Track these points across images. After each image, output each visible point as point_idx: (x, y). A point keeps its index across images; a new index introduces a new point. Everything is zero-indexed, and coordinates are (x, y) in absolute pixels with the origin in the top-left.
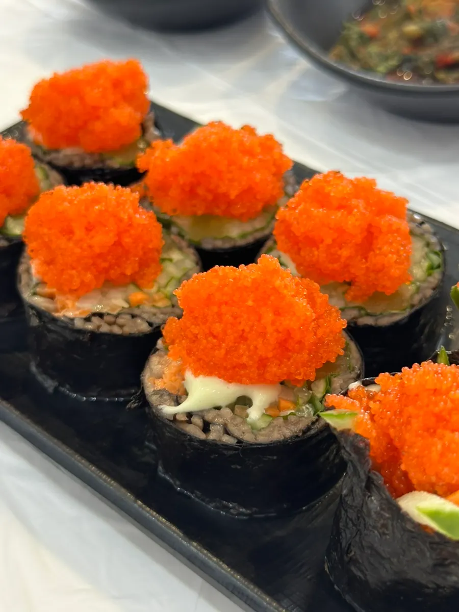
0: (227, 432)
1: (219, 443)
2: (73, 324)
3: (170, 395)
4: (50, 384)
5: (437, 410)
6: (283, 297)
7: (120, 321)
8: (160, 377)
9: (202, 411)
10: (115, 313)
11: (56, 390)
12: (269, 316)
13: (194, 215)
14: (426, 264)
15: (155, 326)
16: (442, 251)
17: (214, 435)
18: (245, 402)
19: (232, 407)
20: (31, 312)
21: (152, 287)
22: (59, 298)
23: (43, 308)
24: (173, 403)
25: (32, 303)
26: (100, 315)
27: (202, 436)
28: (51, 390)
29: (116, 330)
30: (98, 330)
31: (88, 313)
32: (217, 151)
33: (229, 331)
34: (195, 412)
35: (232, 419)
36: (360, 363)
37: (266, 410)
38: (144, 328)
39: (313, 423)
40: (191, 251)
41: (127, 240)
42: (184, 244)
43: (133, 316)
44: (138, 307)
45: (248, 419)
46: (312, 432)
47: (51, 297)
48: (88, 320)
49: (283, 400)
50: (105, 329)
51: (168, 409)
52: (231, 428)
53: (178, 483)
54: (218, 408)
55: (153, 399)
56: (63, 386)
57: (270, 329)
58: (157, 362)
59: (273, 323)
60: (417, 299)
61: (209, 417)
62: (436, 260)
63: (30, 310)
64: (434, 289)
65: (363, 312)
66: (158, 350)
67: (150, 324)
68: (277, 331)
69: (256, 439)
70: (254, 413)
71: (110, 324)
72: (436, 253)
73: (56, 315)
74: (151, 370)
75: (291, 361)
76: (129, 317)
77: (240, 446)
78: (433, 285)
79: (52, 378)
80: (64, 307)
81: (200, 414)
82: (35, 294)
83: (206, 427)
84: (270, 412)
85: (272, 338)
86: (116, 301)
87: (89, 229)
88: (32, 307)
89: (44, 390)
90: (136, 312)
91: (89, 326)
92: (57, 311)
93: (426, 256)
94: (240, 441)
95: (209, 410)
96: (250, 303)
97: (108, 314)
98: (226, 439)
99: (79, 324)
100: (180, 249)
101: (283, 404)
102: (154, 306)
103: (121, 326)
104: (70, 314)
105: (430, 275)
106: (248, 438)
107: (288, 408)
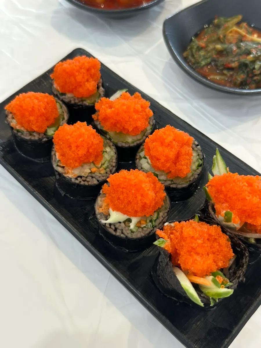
0: (122, 233)
1: (119, 237)
2: (71, 180)
3: (104, 215)
4: (63, 193)
5: (192, 246)
6: (145, 191)
7: (88, 180)
8: (101, 207)
9: (115, 223)
10: (86, 176)
11: (65, 195)
12: (139, 198)
13: (116, 132)
14: (197, 164)
15: (100, 181)
16: (203, 158)
17: (118, 233)
18: (129, 221)
19: (124, 222)
20: (56, 173)
21: (99, 165)
22: (66, 168)
23: (60, 172)
24: (105, 219)
25: (57, 170)
26: (81, 177)
27: (114, 233)
28: (63, 195)
29: (86, 183)
30: (80, 183)
31: (76, 176)
32: (125, 112)
33: (125, 200)
34: (112, 223)
35: (125, 228)
36: (169, 206)
37: (136, 224)
38: (96, 182)
39: (152, 231)
40: (114, 147)
41: (91, 151)
42: (111, 144)
43: (92, 177)
44: (94, 173)
45: (130, 228)
46: (151, 234)
47: (63, 167)
48: (76, 179)
49: (142, 220)
50: (82, 183)
51: (103, 221)
52: (124, 231)
53: (105, 238)
54: (120, 222)
55: (98, 216)
56: (67, 194)
57: (139, 202)
58: (100, 200)
59: (141, 200)
60: (192, 179)
61: (117, 226)
62: (201, 162)
63: (56, 172)
64: (198, 175)
65: (173, 182)
66: (101, 194)
67: (98, 181)
68: (142, 203)
69: (132, 236)
70: (132, 226)
71: (84, 181)
72: (201, 160)
73: (65, 175)
74: (98, 204)
75: (146, 211)
76: (91, 178)
77: (127, 239)
78: (198, 173)
79: (63, 191)
80: (68, 173)
81: (114, 224)
82: (58, 166)
83: (116, 230)
84: (138, 225)
85: (140, 205)
86: (86, 170)
87: (77, 147)
88: (57, 171)
89: (61, 194)
90: (93, 175)
91: (77, 182)
92: (65, 173)
93: (197, 160)
94: (126, 237)
95: (117, 223)
96: (133, 192)
97: (84, 177)
98: (122, 235)
99: (73, 180)
100: (110, 146)
101: (142, 222)
102: (100, 173)
103: (88, 182)
104: (70, 176)
105: (198, 169)
106: (129, 236)
107: (143, 224)
